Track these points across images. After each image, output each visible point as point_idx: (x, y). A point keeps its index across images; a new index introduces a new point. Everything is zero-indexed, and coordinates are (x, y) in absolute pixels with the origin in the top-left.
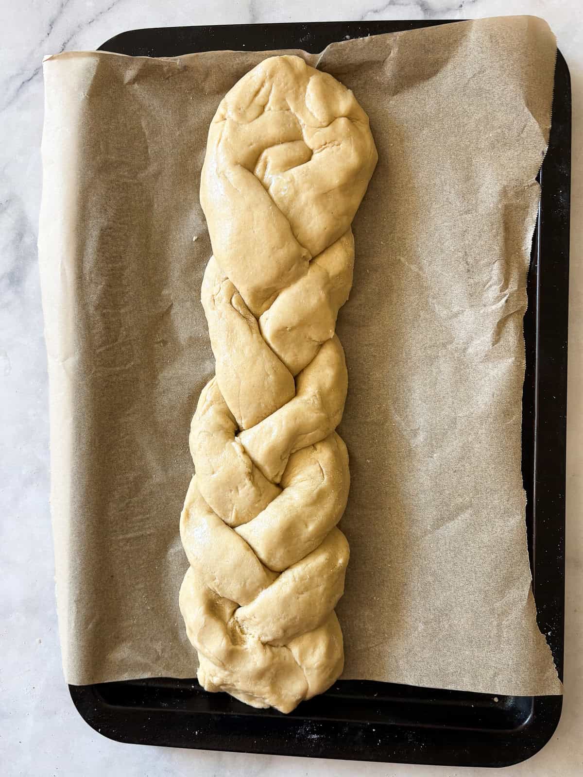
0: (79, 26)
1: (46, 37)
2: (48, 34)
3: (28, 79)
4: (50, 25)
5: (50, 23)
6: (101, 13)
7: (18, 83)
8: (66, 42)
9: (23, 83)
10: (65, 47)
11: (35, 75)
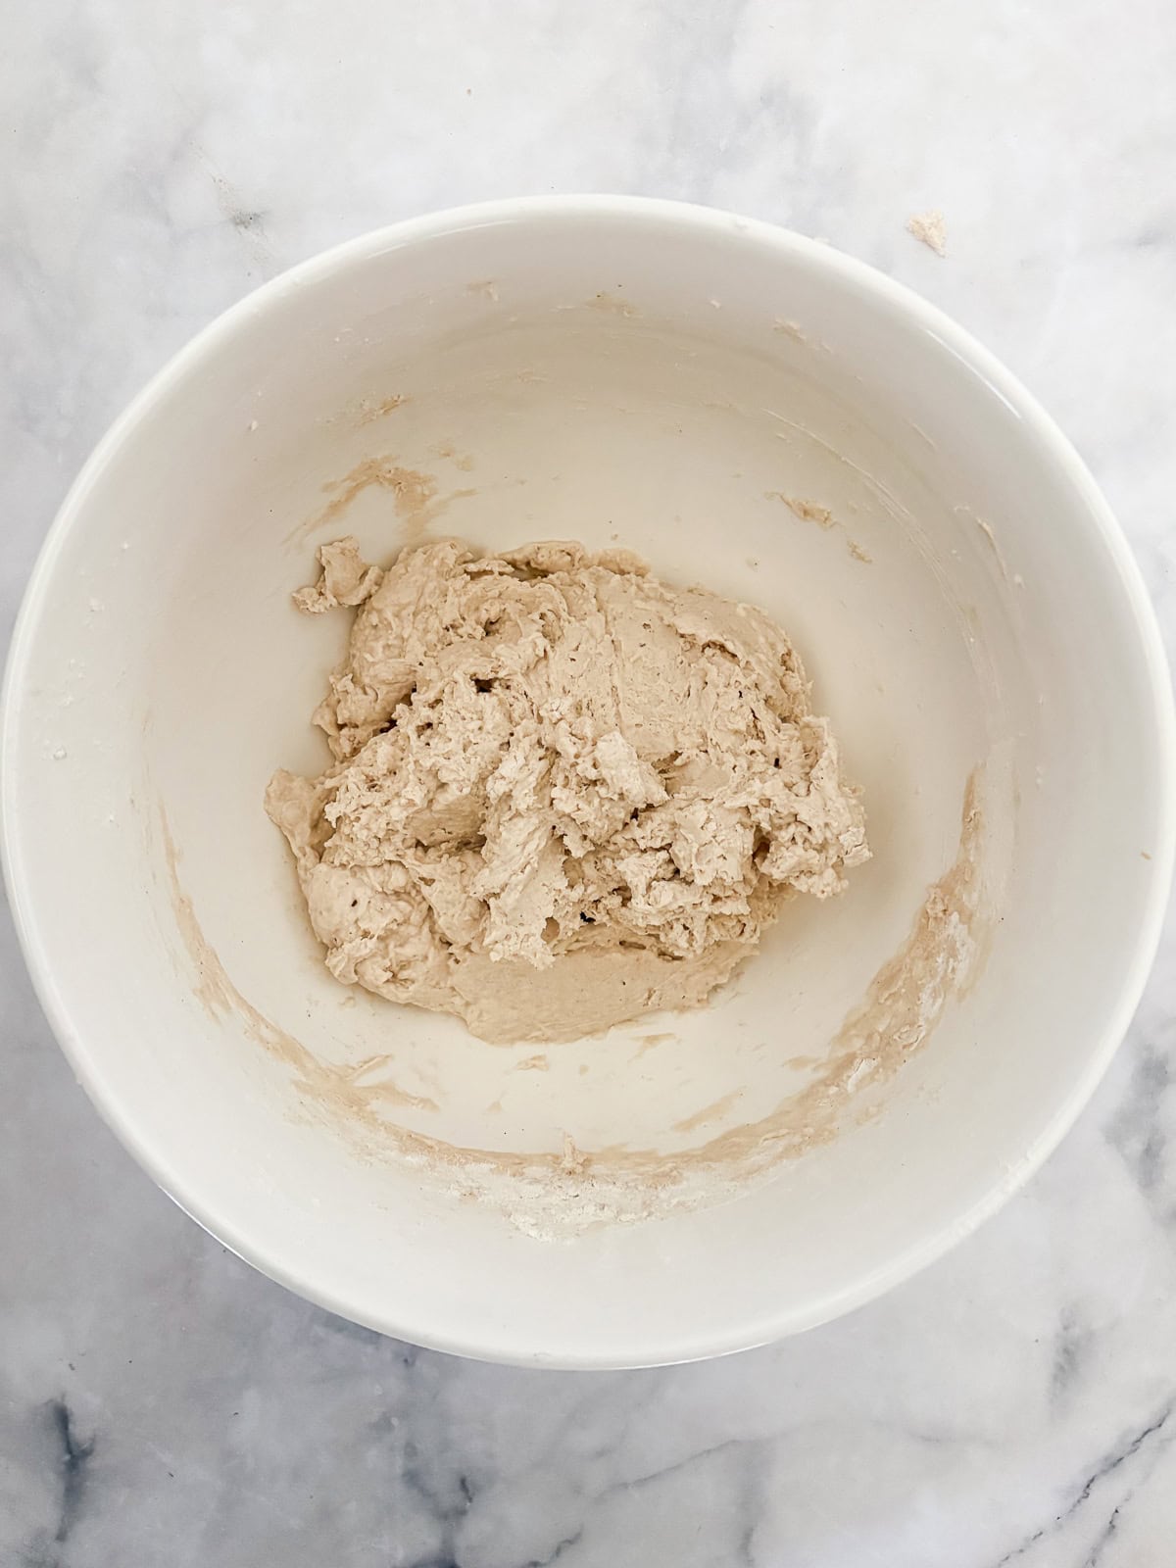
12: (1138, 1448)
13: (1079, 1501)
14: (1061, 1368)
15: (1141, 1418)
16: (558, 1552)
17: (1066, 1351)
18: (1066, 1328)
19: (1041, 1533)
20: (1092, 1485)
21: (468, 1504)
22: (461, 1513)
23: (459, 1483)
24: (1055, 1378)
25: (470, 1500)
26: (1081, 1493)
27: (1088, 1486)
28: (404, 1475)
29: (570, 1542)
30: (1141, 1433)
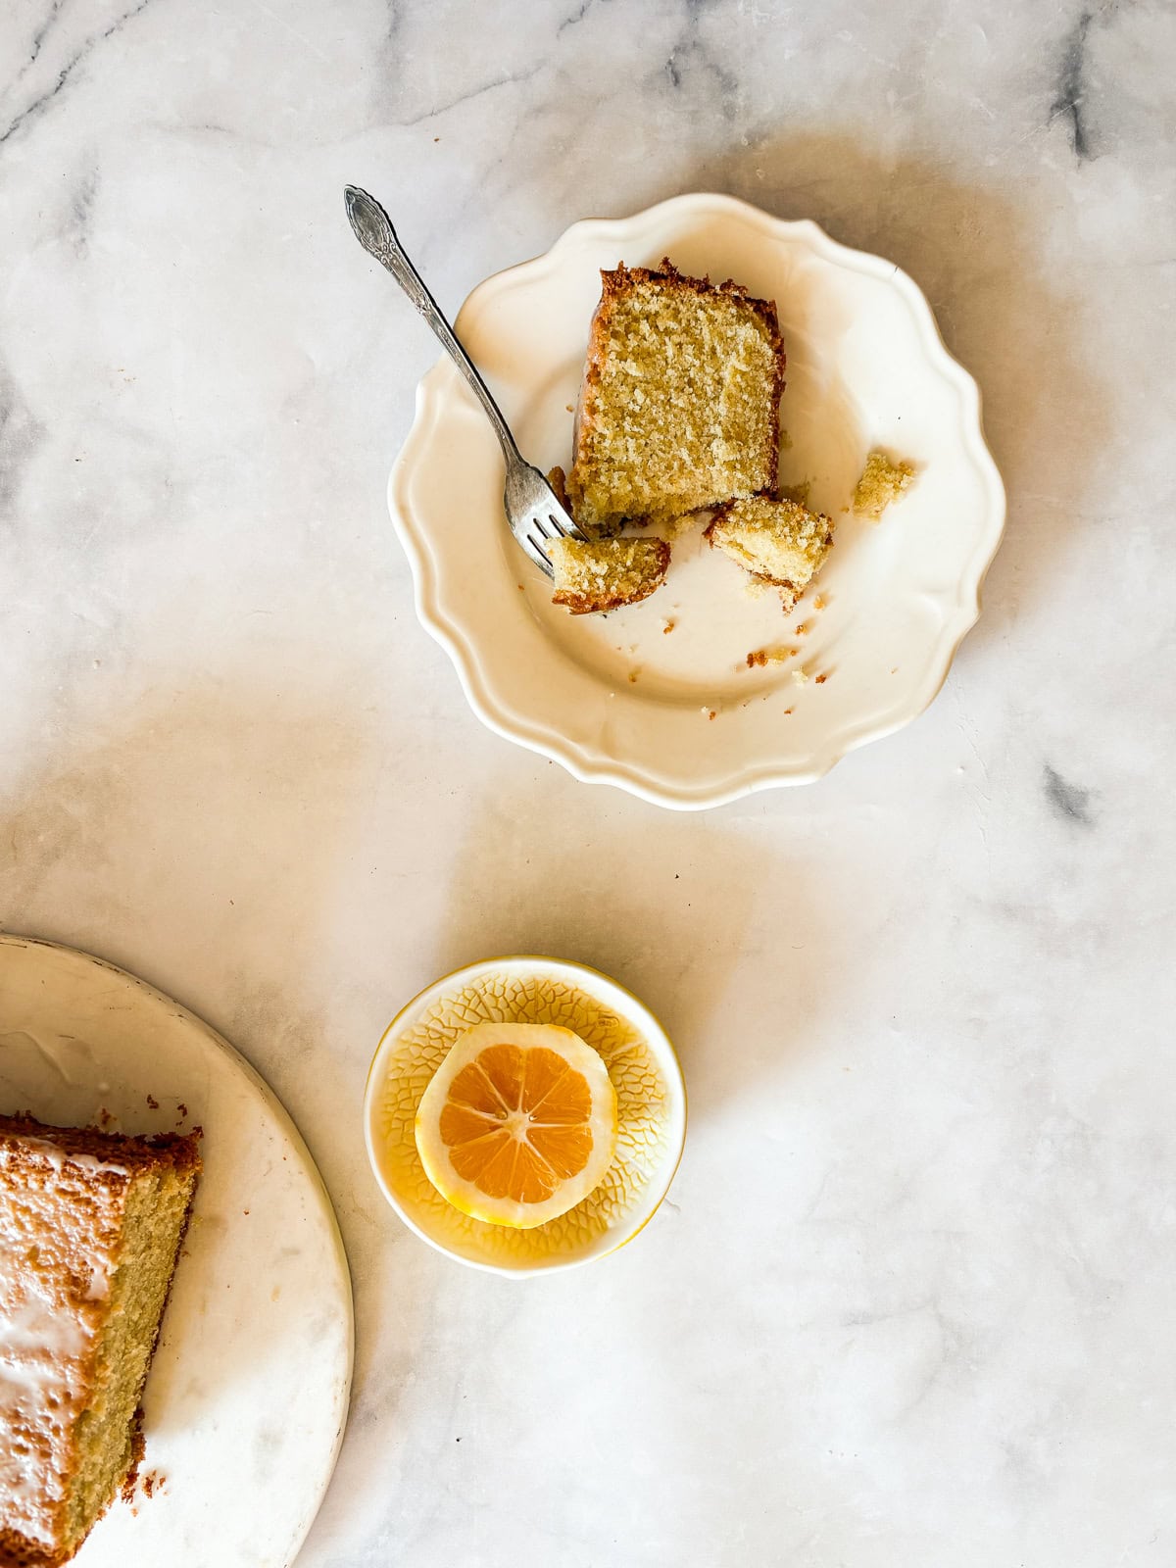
0: (87, 42)
1: (29, 63)
2: (33, 58)
4: (38, 43)
5: (34, 39)
6: (126, 17)
8: (67, 69)
10: (65, 78)
11: (13, 129)
12: (14, 121)
13: (70, 68)
14: (87, 200)
16: (583, 10)
18: (83, 240)
19: (106, 35)
20: (58, 85)
21: (672, 58)
23: (682, 79)
25: (670, 63)
26: (68, 76)
27: (61, 84)
28: (736, 86)
29: (570, 21)
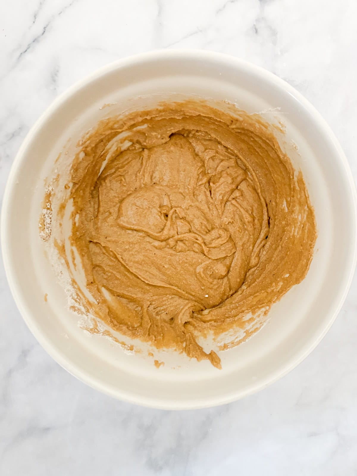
0: (53, 17)
1: (32, 24)
2: (34, 22)
3: (25, 51)
4: (35, 17)
6: (66, 7)
7: (18, 54)
9: (21, 54)
11: (28, 48)
12: (28, 46)
13: (47, 26)
14: (56, 75)
15: (28, 57)
16: (224, 6)
17: (54, 81)
18: (55, 89)
19: (60, 14)
20: (43, 32)
21: (255, 23)
22: (258, 20)
23: (258, 31)
24: (58, 71)
25: (254, 25)
26: (46, 29)
27: (44, 32)
28: (277, 33)
29: (220, 10)
30: (28, 51)
